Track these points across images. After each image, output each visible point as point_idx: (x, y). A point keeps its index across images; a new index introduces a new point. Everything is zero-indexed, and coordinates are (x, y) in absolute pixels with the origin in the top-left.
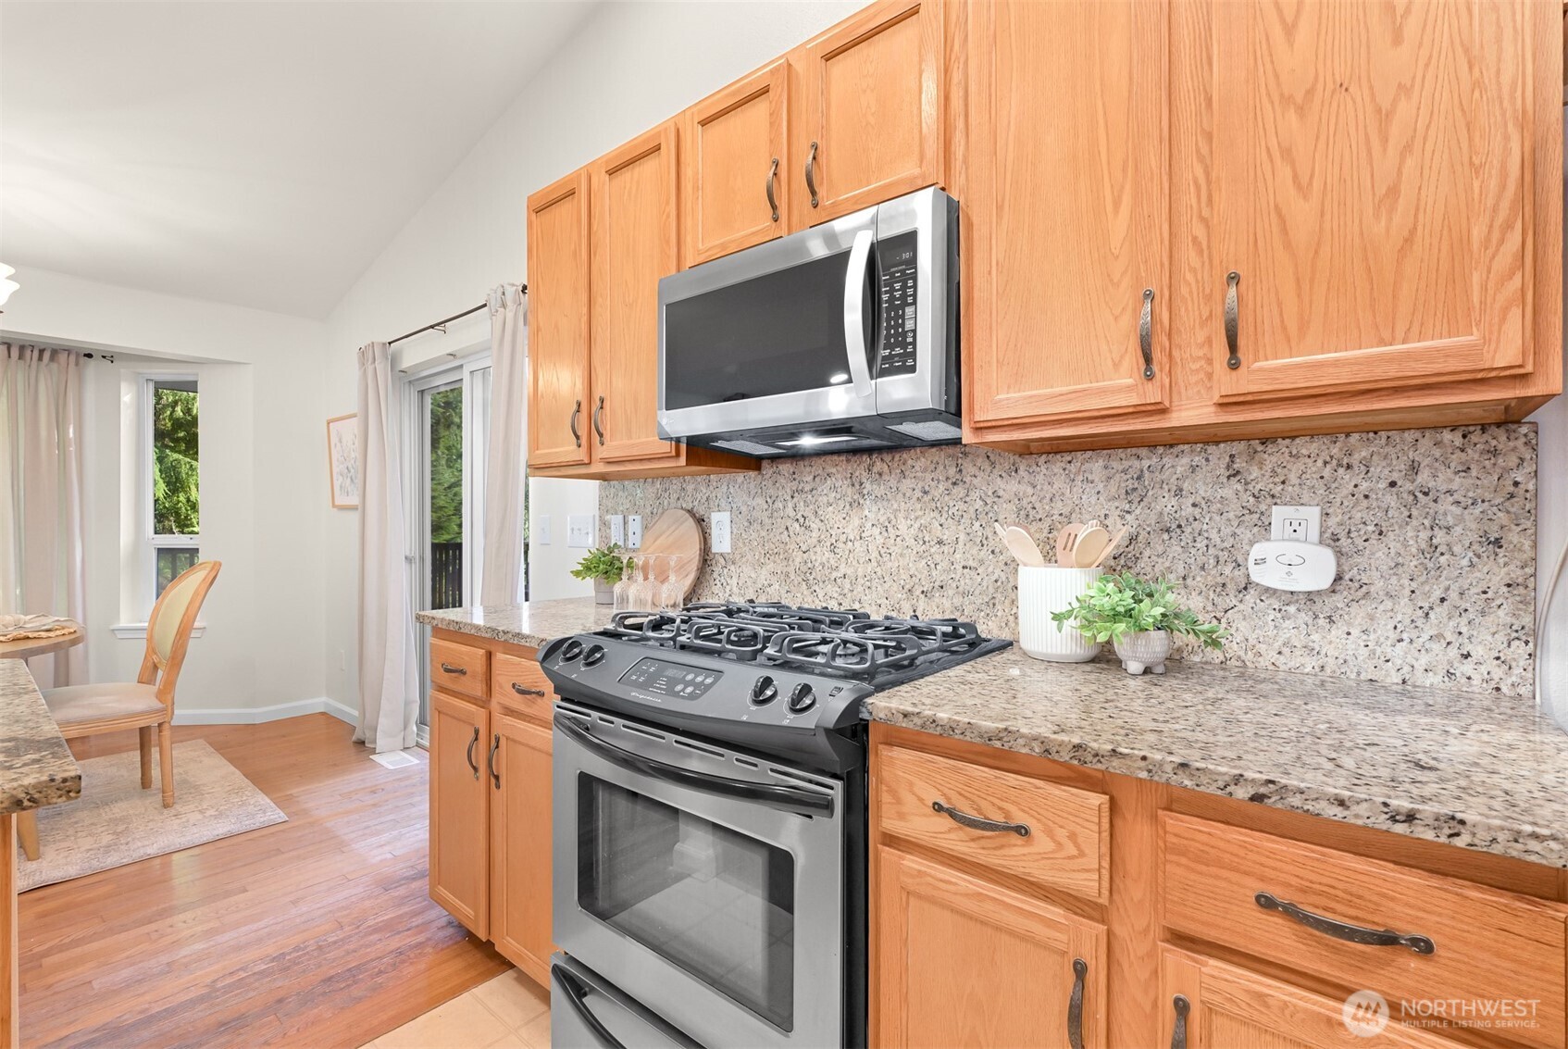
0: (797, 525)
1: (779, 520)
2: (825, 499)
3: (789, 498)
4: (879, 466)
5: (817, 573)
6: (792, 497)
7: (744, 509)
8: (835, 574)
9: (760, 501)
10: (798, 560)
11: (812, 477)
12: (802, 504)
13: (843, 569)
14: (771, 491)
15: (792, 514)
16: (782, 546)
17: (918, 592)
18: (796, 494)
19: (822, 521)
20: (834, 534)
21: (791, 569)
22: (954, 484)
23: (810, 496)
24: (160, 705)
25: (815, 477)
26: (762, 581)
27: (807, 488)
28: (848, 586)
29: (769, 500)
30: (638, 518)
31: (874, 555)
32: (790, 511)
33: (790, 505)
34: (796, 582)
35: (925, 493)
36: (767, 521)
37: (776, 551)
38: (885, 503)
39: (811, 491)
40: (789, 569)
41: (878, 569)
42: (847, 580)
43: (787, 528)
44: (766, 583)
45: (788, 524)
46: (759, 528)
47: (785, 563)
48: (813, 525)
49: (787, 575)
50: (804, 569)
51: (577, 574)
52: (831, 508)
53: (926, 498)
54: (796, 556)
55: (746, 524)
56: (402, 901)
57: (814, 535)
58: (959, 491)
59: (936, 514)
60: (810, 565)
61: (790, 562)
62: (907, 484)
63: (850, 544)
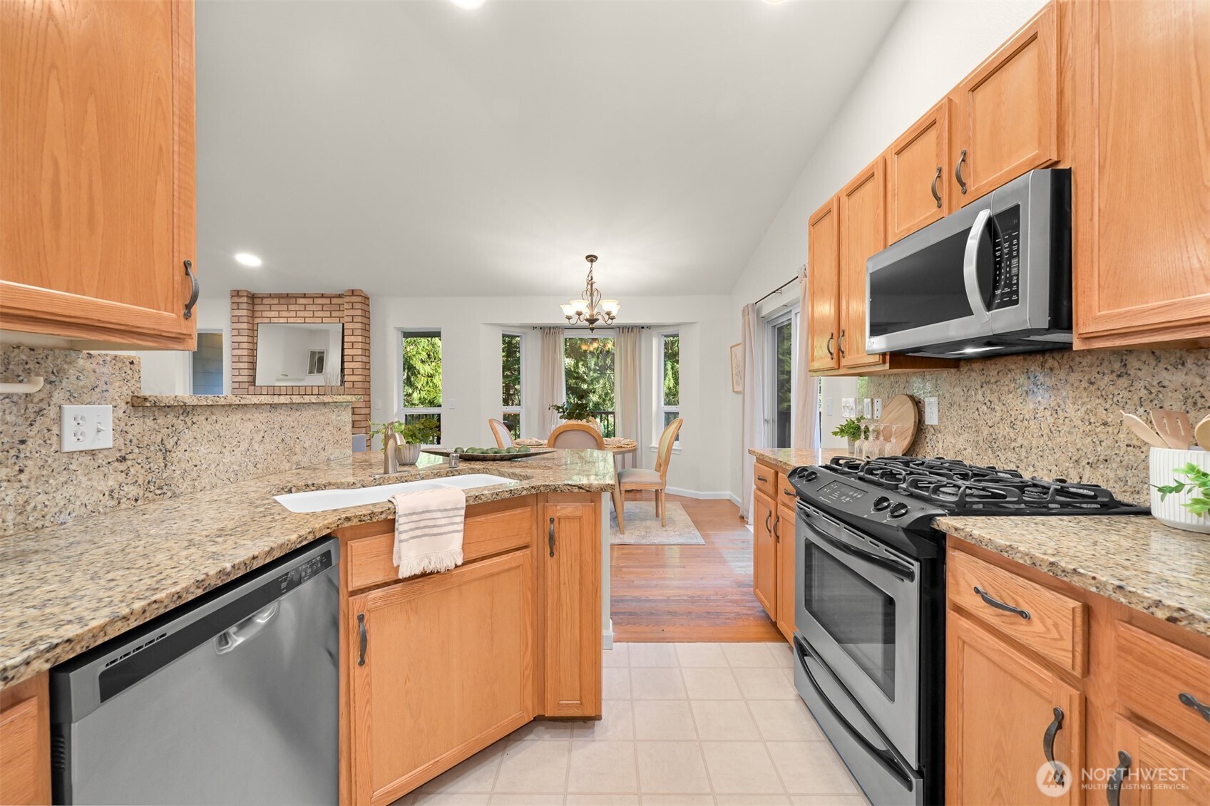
0: (985, 407)
1: (972, 403)
2: (1006, 388)
3: (979, 387)
4: (1050, 362)
5: (1000, 443)
6: (982, 387)
7: (947, 395)
8: (1013, 444)
9: (958, 389)
10: (986, 432)
11: (996, 372)
12: (989, 392)
13: (1020, 441)
14: (967, 383)
15: (981, 399)
16: (973, 422)
17: (1084, 463)
18: (984, 385)
19: (1004, 405)
20: (1013, 414)
21: (980, 439)
22: (1119, 376)
23: (995, 386)
24: (660, 481)
25: (998, 372)
26: (959, 446)
27: (993, 380)
28: (1024, 454)
29: (964, 389)
30: (880, 400)
31: (1046, 431)
32: (980, 397)
33: (980, 392)
34: (984, 448)
35: (1092, 383)
36: (963, 404)
37: (969, 425)
38: (1055, 391)
39: (996, 382)
40: (978, 438)
41: (1049, 443)
42: (1023, 449)
43: (978, 409)
44: (962, 448)
45: (979, 407)
46: (958, 408)
47: (976, 434)
48: (997, 408)
49: (978, 442)
50: (990, 439)
51: (835, 433)
52: (1011, 395)
53: (1092, 388)
54: (984, 430)
55: (948, 406)
56: (744, 594)
57: (998, 414)
58: (1123, 382)
59: (1101, 401)
60: (994, 436)
61: (980, 434)
62: (1074, 377)
63: (1026, 422)
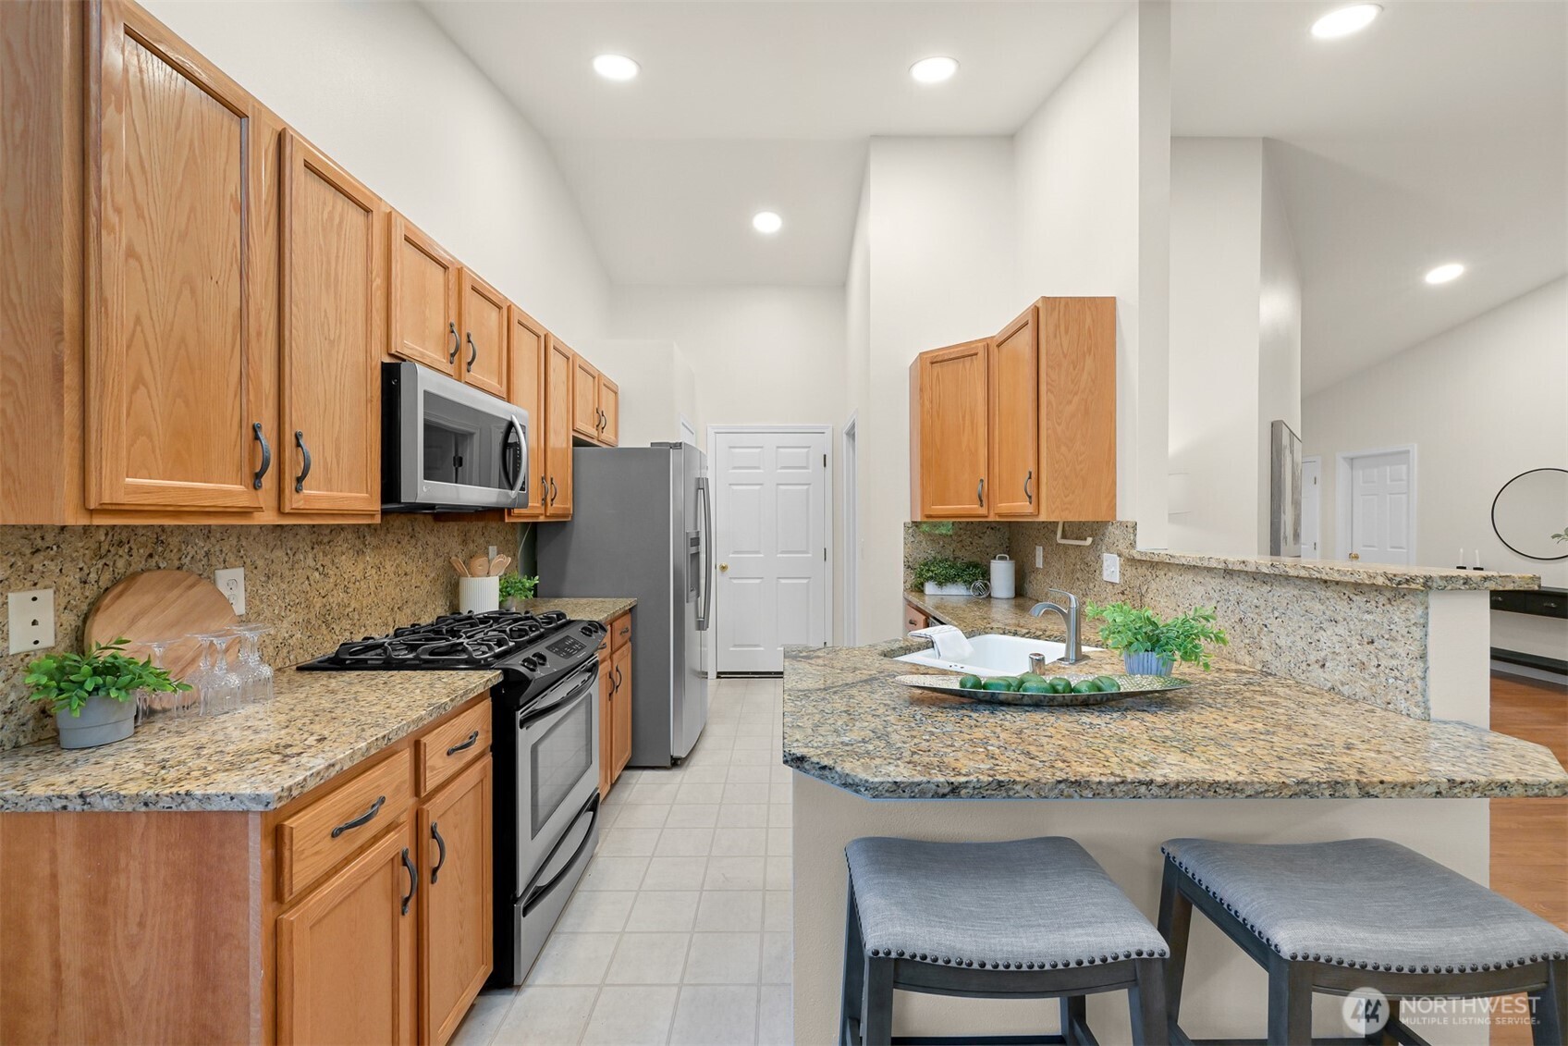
0: (317, 574)
1: (301, 571)
2: (340, 549)
3: (309, 549)
5: (335, 614)
6: (313, 548)
7: (260, 563)
8: (347, 610)
9: (279, 553)
10: (318, 605)
11: (329, 531)
12: (321, 554)
13: (353, 605)
14: (291, 543)
15: (312, 564)
16: (303, 595)
18: (316, 546)
19: (337, 568)
20: (346, 577)
21: (312, 616)
22: (411, 537)
23: (328, 547)
25: (331, 531)
27: (326, 540)
28: (357, 617)
29: (289, 551)
31: (373, 589)
32: (310, 562)
33: (310, 555)
34: (317, 625)
35: (399, 543)
36: (287, 573)
37: (297, 601)
38: (378, 550)
39: (329, 542)
40: (310, 616)
41: (375, 599)
42: (356, 613)
43: (308, 578)
44: (287, 635)
45: (309, 574)
46: (279, 582)
47: (306, 611)
48: (331, 572)
49: (309, 622)
50: (324, 611)
52: (344, 557)
53: (400, 546)
54: (316, 602)
55: (263, 579)
57: (331, 580)
58: (413, 541)
59: (403, 556)
60: (328, 608)
61: (311, 609)
62: (390, 537)
63: (357, 583)
